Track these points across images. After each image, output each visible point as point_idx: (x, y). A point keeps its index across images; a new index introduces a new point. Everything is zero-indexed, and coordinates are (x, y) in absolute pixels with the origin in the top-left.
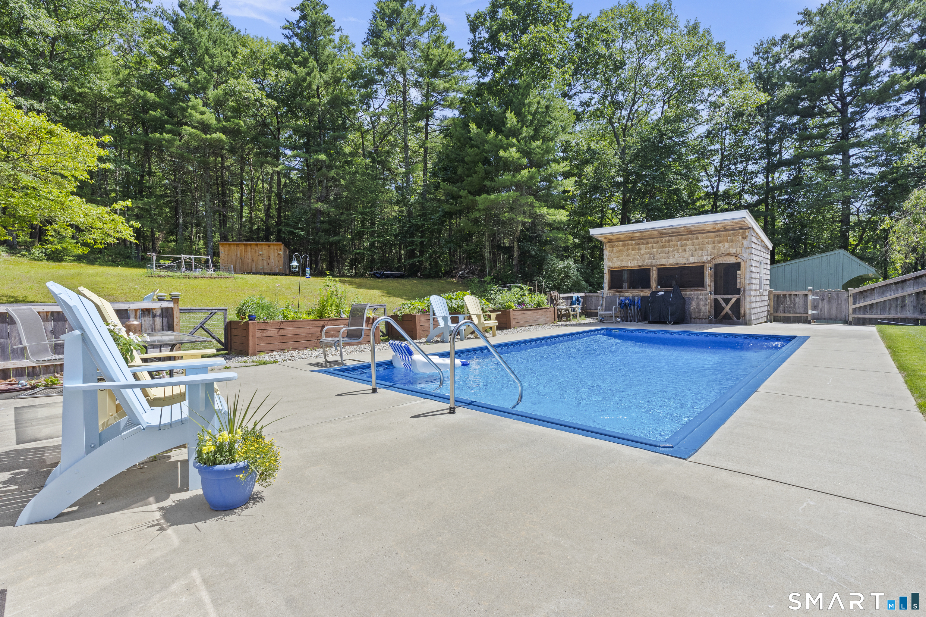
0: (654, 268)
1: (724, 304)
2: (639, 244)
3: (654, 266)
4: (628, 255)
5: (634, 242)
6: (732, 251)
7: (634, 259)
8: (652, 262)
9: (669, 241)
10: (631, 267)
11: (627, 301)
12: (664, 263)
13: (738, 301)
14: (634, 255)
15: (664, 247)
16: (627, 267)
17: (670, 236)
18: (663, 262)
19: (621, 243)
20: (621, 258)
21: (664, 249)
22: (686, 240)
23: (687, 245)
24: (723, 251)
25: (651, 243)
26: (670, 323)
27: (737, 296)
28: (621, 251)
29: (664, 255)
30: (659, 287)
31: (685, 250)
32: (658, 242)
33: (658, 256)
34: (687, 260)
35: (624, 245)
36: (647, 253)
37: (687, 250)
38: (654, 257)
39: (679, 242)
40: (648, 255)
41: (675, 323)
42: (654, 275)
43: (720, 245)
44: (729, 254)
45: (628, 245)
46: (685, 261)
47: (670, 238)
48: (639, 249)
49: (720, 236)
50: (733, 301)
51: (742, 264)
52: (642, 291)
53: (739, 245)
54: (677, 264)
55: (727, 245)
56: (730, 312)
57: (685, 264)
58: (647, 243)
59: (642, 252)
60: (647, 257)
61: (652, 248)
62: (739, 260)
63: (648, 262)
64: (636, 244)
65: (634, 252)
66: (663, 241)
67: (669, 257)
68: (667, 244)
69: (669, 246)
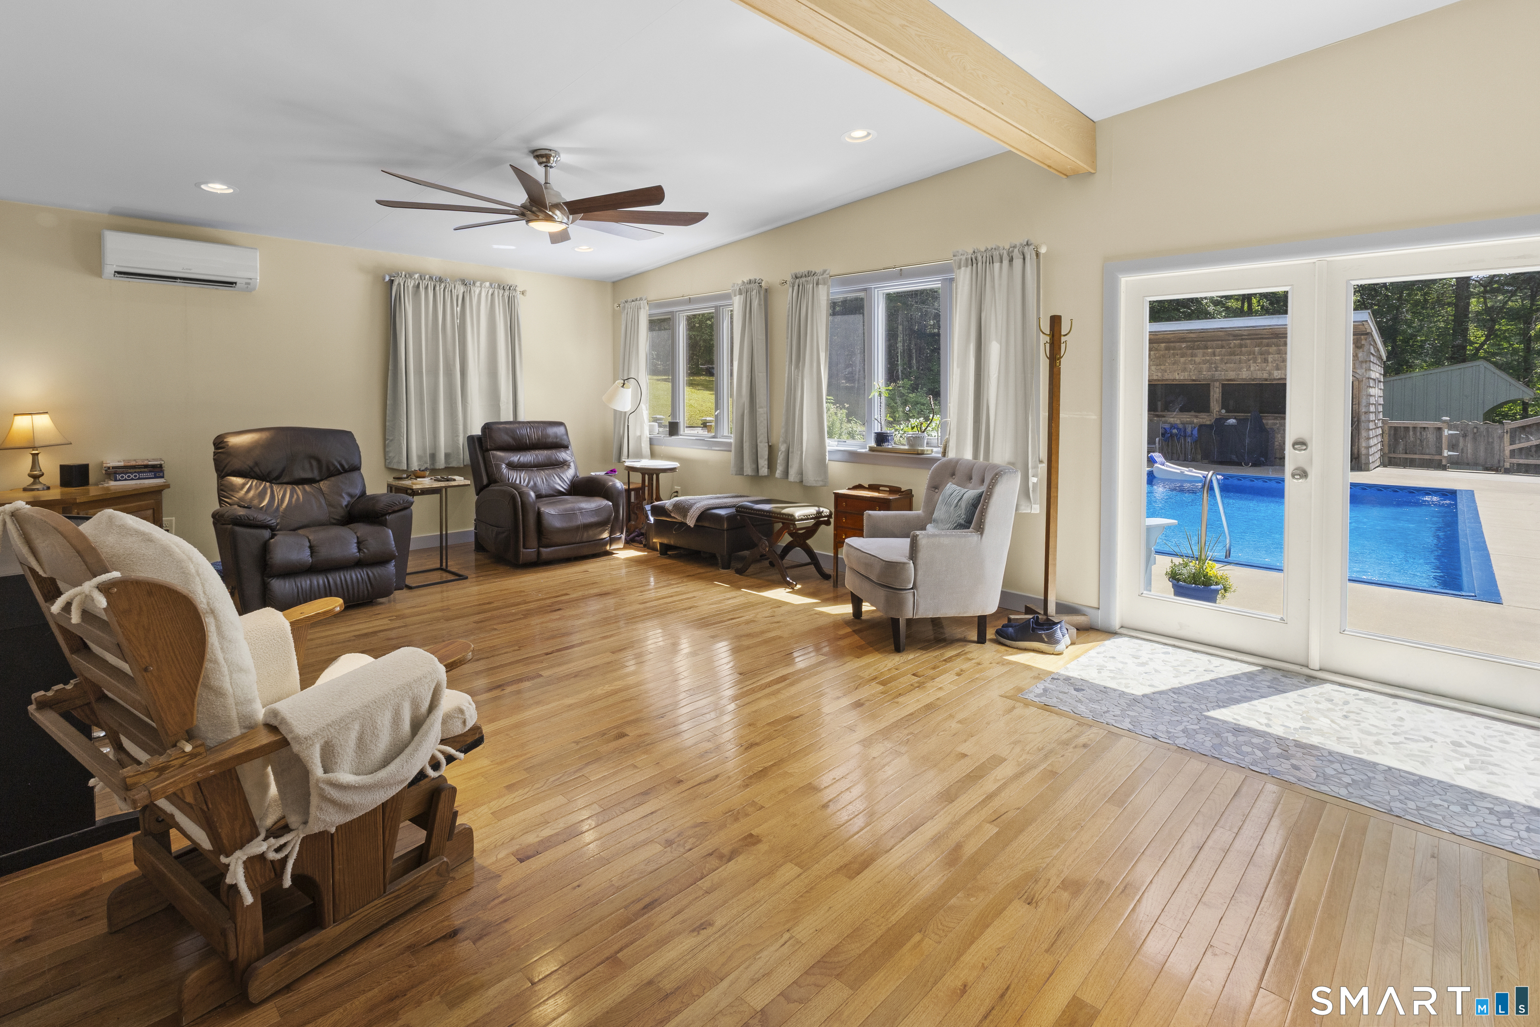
0: (1217, 384)
2: (1192, 348)
3: (1217, 380)
4: (1174, 364)
5: (1184, 345)
7: (1184, 370)
8: (1213, 375)
9: (1241, 346)
10: (1180, 381)
11: (1175, 431)
12: (1232, 377)
14: (1185, 363)
15: (1233, 354)
16: (1173, 380)
17: (1242, 339)
18: (1232, 375)
19: (1163, 345)
20: (1163, 367)
21: (1233, 357)
22: (1268, 345)
23: (1269, 353)
25: (1212, 348)
26: (1247, 464)
28: (1163, 356)
29: (1232, 365)
30: (1223, 411)
31: (1266, 361)
32: (1222, 347)
33: (1223, 366)
34: (1270, 374)
35: (1167, 349)
36: (1205, 362)
37: (1270, 360)
38: (1216, 368)
39: (1257, 349)
40: (1207, 365)
41: (1255, 465)
42: (1216, 394)
46: (1265, 376)
47: (1243, 342)
48: (1196, 356)
52: (1196, 417)
54: (1253, 380)
57: (1266, 380)
58: (1207, 348)
59: (1197, 359)
60: (1205, 367)
61: (1214, 354)
63: (1206, 374)
64: (1187, 348)
65: (1182, 360)
66: (1232, 345)
67: (1240, 369)
68: (1238, 350)
69: (1241, 354)
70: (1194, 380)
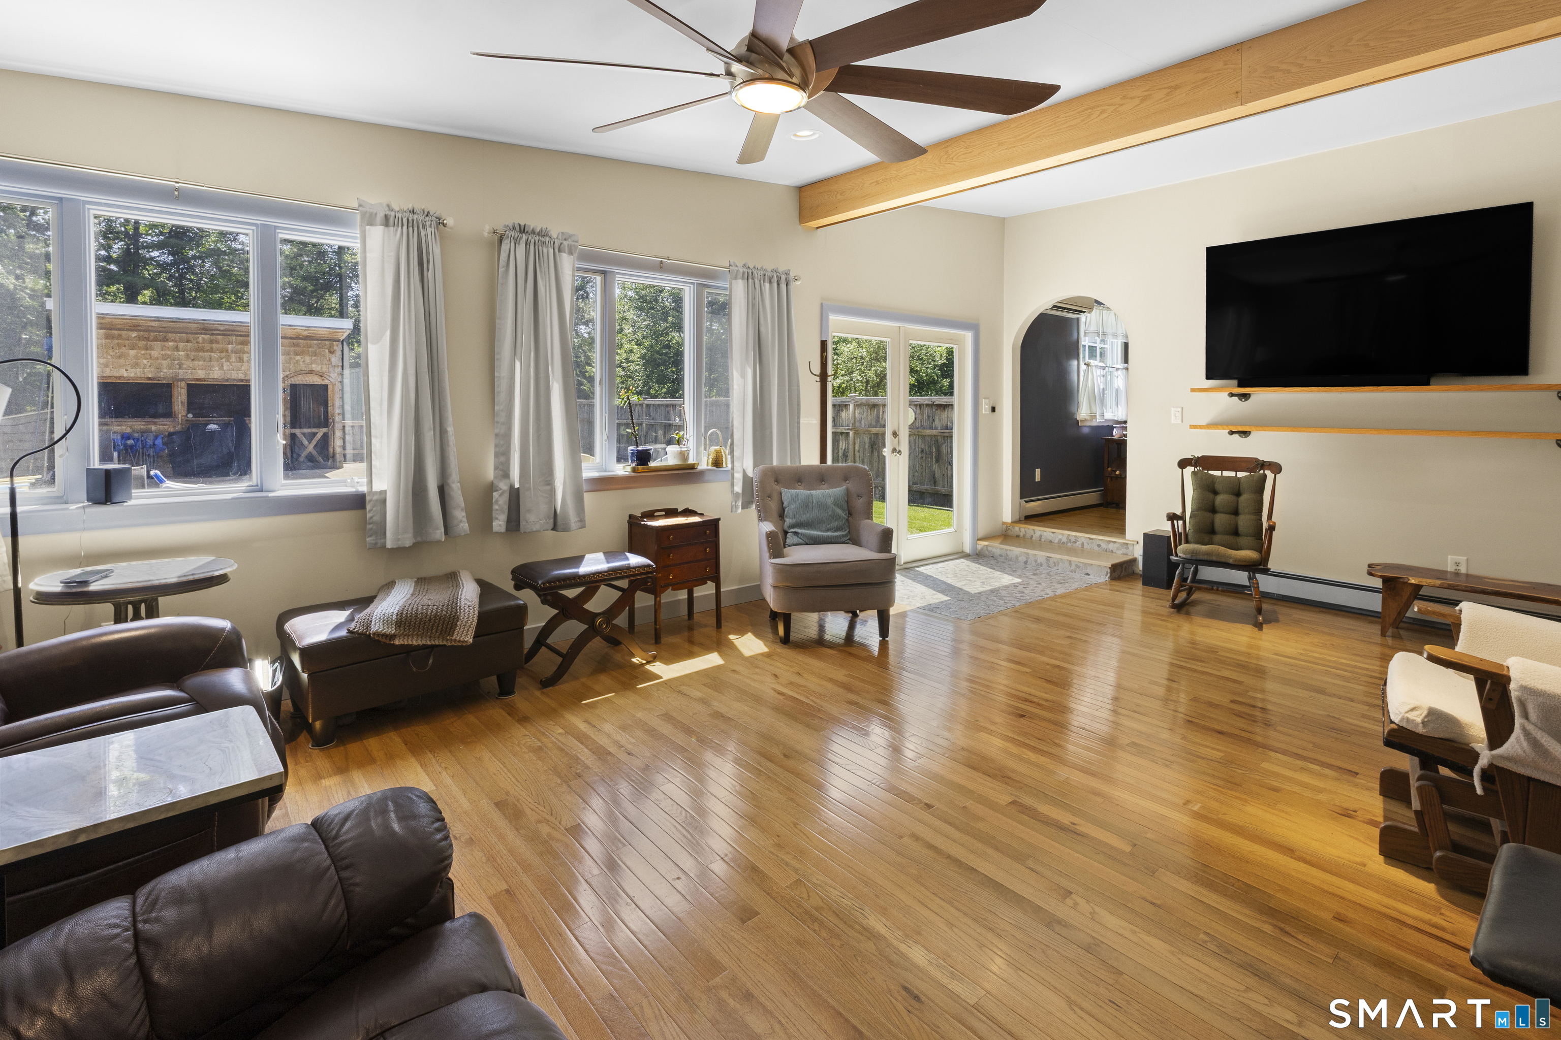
0: (183, 384)
1: (305, 442)
2: (147, 339)
3: (182, 380)
4: (120, 357)
5: (134, 334)
6: (315, 367)
7: (136, 365)
8: (177, 374)
9: (211, 342)
11: (130, 442)
12: (201, 377)
13: (326, 435)
14: (136, 357)
15: (201, 350)
16: (119, 378)
17: (212, 334)
18: (201, 374)
21: (201, 354)
24: (302, 366)
25: (174, 341)
27: (325, 430)
29: (201, 363)
30: (190, 416)
31: (241, 360)
32: (188, 341)
33: (189, 363)
36: (165, 357)
38: (180, 365)
39: (230, 346)
40: (168, 361)
42: (180, 397)
43: (298, 358)
44: (311, 372)
45: (120, 337)
46: (241, 377)
47: (213, 337)
48: (152, 349)
49: (298, 345)
50: (319, 436)
51: (330, 387)
52: (155, 423)
53: (325, 361)
54: (227, 380)
55: (308, 359)
56: (315, 453)
57: (242, 380)
58: (167, 340)
59: (154, 353)
60: (165, 363)
61: (177, 349)
62: (326, 382)
63: (166, 372)
64: (139, 338)
65: (132, 353)
66: (200, 340)
67: (211, 368)
68: (208, 346)
69: (211, 350)
70: (149, 379)
